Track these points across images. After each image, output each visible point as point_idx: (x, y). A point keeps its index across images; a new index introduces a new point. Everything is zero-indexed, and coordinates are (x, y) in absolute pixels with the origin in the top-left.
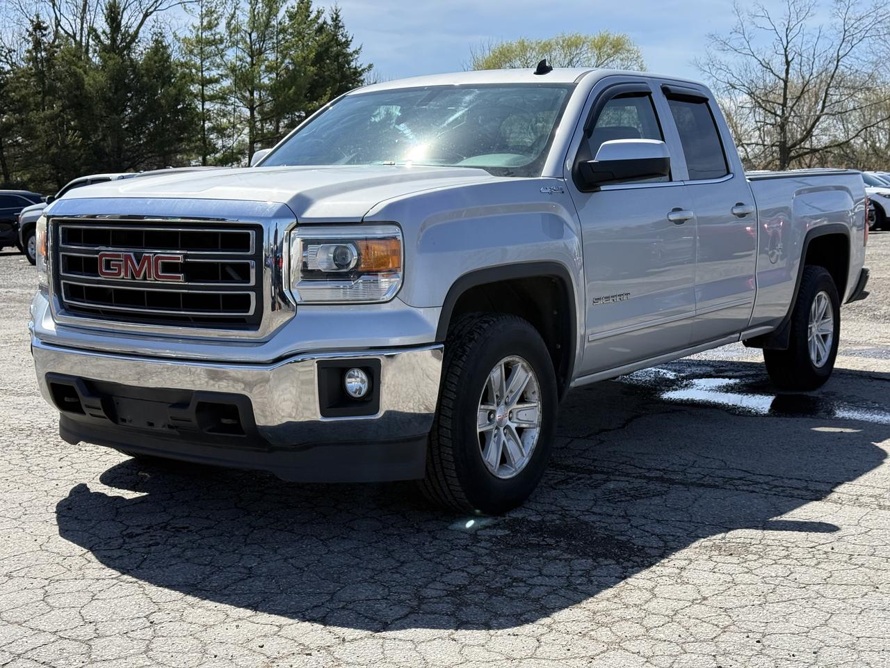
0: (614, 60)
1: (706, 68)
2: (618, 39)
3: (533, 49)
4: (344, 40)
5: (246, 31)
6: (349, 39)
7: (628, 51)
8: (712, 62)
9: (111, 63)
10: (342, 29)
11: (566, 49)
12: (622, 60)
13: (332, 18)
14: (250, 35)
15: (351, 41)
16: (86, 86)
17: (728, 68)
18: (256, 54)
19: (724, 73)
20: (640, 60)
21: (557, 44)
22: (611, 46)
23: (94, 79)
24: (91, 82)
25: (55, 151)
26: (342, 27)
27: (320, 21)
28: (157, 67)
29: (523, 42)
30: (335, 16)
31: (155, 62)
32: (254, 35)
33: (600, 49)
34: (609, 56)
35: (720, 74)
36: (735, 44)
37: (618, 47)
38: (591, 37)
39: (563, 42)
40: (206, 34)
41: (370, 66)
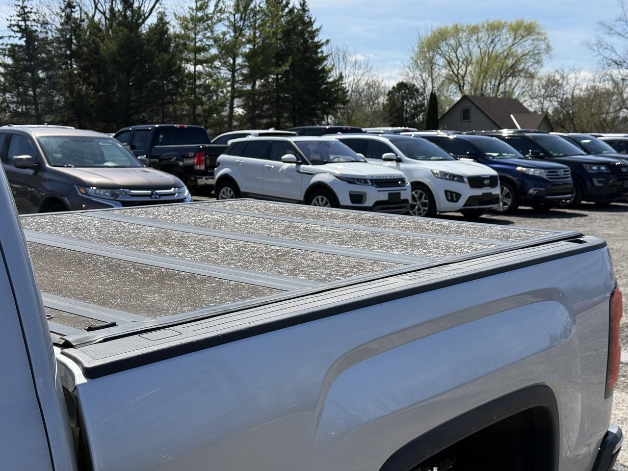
0: (526, 40)
1: (595, 48)
2: (530, 24)
3: (464, 31)
4: (309, 20)
5: (231, 13)
6: (312, 20)
7: (538, 33)
8: (600, 44)
9: (120, 34)
10: (308, 12)
11: (490, 31)
12: (533, 40)
13: (301, 4)
14: (234, 15)
15: (314, 21)
16: (101, 52)
17: (612, 48)
18: (238, 30)
19: (609, 52)
20: (547, 41)
21: (483, 27)
22: (524, 30)
23: (107, 47)
24: (105, 48)
25: (72, 100)
26: (307, 11)
27: (290, 6)
28: (156, 38)
29: (457, 26)
30: (302, 2)
31: (155, 34)
32: (238, 16)
33: (516, 31)
34: (523, 37)
35: (606, 53)
36: (618, 29)
37: (530, 30)
38: (509, 23)
39: (488, 25)
40: (200, 14)
41: (328, 41)
